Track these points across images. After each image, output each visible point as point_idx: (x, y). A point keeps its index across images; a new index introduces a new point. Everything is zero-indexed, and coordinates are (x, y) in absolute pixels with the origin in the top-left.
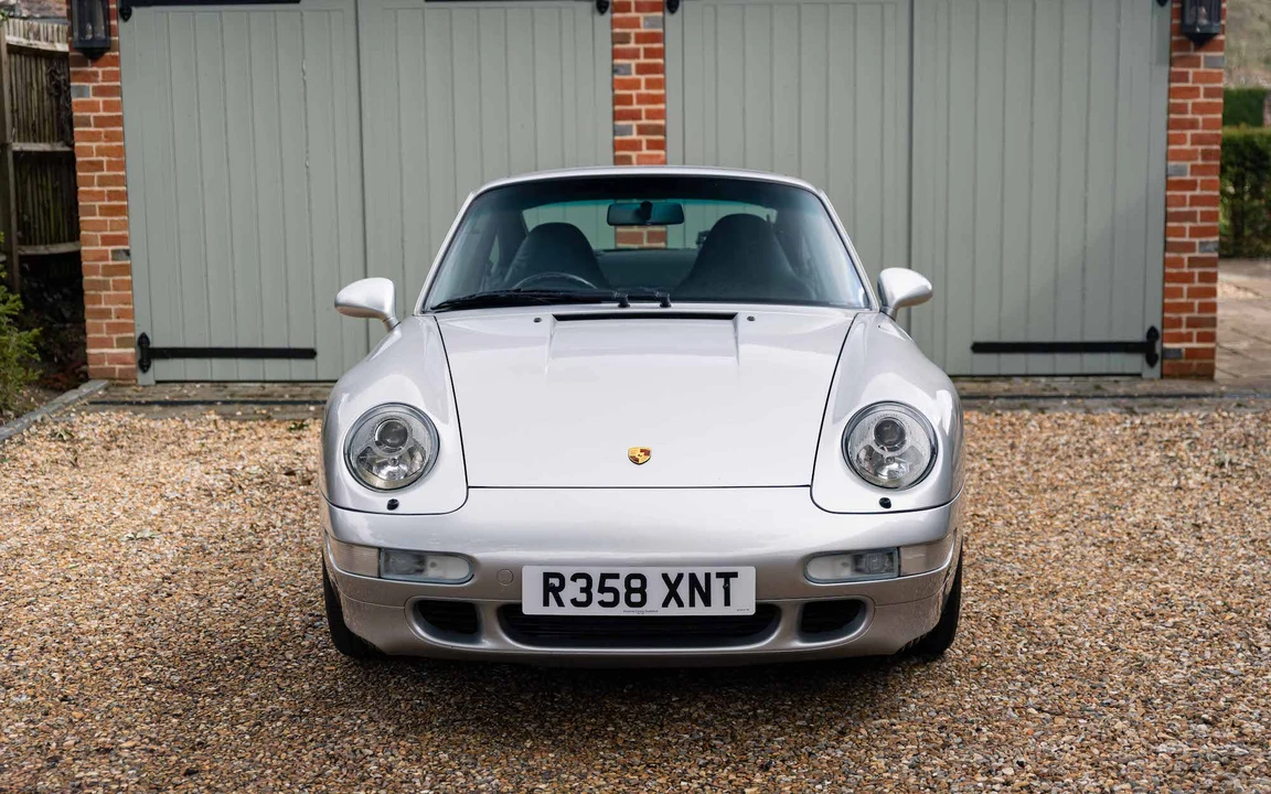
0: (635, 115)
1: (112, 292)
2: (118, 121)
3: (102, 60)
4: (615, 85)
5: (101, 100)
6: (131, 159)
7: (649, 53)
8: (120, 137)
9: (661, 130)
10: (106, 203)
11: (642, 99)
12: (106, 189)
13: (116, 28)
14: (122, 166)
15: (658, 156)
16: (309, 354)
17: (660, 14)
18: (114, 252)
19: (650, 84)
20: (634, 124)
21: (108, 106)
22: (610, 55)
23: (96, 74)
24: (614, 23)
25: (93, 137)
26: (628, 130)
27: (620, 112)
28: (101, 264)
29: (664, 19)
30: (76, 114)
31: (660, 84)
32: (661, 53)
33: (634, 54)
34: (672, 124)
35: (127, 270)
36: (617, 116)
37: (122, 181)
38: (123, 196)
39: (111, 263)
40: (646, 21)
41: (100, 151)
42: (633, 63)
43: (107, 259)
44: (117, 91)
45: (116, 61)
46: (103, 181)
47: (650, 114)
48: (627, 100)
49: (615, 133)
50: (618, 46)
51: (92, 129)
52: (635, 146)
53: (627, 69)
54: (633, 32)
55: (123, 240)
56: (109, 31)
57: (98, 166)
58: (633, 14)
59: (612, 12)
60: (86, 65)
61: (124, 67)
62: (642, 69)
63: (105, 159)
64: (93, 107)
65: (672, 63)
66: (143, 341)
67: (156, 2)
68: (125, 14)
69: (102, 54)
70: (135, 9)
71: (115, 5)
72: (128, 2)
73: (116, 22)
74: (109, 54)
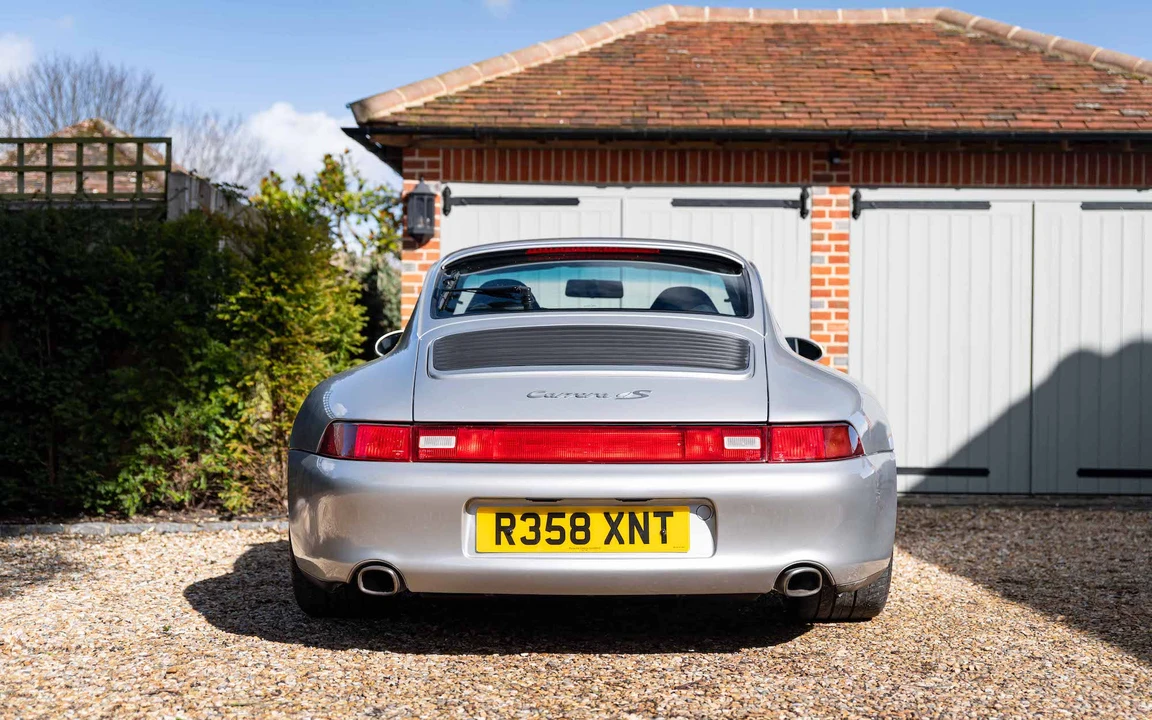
0: (827, 294)
3: (427, 245)
4: (813, 270)
5: (423, 273)
7: (839, 248)
9: (845, 305)
11: (833, 282)
13: (439, 221)
15: (843, 325)
17: (846, 220)
19: (839, 271)
20: (826, 300)
22: (809, 249)
23: (421, 255)
24: (813, 226)
26: (820, 305)
27: (816, 291)
29: (849, 225)
30: (404, 283)
31: (845, 271)
32: (846, 248)
33: (827, 249)
34: (853, 299)
36: (813, 294)
40: (838, 225)
42: (826, 255)
45: (437, 245)
47: (838, 293)
48: (821, 282)
49: (811, 307)
50: (816, 243)
52: (826, 316)
53: (822, 259)
54: (826, 232)
56: (432, 223)
58: (827, 219)
59: (812, 217)
60: (413, 248)
62: (833, 260)
64: (417, 278)
65: (854, 255)
67: (470, 203)
68: (446, 211)
69: (427, 241)
70: (453, 208)
71: (439, 204)
72: (449, 202)
73: (439, 217)
74: (433, 240)
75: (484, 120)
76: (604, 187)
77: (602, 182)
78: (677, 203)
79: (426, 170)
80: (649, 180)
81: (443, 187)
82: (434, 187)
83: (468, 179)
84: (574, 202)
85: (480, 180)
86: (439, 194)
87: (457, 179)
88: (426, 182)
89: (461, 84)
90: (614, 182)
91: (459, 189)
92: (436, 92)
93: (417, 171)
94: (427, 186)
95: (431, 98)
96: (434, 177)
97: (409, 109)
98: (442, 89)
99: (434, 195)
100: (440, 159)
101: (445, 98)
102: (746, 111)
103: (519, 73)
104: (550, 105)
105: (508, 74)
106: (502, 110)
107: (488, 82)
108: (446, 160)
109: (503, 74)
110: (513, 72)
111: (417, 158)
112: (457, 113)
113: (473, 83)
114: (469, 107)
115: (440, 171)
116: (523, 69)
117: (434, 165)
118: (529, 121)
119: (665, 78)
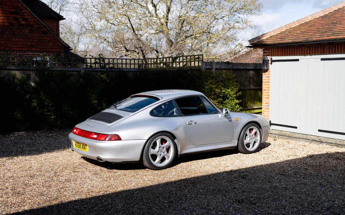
1: (266, 112)
2: (269, 82)
3: (268, 72)
5: (267, 78)
8: (269, 85)
10: (266, 97)
12: (266, 94)
14: (269, 90)
16: (296, 128)
18: (267, 105)
21: (268, 80)
23: (266, 74)
25: (265, 85)
28: (265, 107)
30: (263, 81)
35: (268, 109)
37: (269, 93)
38: (269, 95)
39: (266, 107)
43: (265, 106)
44: (269, 77)
46: (266, 93)
51: (265, 83)
55: (268, 103)
56: (268, 67)
57: (265, 90)
60: (265, 72)
61: (270, 73)
63: (267, 89)
64: (265, 79)
66: (270, 121)
67: (276, 62)
68: (271, 64)
70: (273, 63)
71: (270, 62)
72: (273, 61)
73: (270, 65)
74: (269, 70)
75: (274, 42)
76: (305, 56)
77: (304, 54)
78: (322, 59)
79: (267, 54)
80: (315, 54)
81: (271, 57)
82: (269, 58)
83: (276, 56)
84: (298, 60)
85: (278, 56)
86: (270, 59)
87: (273, 56)
88: (267, 57)
89: (278, 32)
90: (307, 55)
91: (274, 58)
92: (270, 34)
93: (265, 54)
94: (267, 58)
95: (269, 36)
96: (269, 55)
97: (261, 40)
98: (272, 34)
99: (269, 60)
101: (272, 36)
102: (337, 33)
103: (297, 26)
104: (293, 36)
105: (294, 26)
106: (280, 39)
107: (286, 30)
108: (271, 52)
109: (292, 27)
110: (295, 26)
111: (265, 51)
112: (271, 40)
113: (282, 31)
114: (275, 38)
115: (270, 54)
116: (299, 25)
117: (269, 53)
118: (283, 41)
119: (330, 23)
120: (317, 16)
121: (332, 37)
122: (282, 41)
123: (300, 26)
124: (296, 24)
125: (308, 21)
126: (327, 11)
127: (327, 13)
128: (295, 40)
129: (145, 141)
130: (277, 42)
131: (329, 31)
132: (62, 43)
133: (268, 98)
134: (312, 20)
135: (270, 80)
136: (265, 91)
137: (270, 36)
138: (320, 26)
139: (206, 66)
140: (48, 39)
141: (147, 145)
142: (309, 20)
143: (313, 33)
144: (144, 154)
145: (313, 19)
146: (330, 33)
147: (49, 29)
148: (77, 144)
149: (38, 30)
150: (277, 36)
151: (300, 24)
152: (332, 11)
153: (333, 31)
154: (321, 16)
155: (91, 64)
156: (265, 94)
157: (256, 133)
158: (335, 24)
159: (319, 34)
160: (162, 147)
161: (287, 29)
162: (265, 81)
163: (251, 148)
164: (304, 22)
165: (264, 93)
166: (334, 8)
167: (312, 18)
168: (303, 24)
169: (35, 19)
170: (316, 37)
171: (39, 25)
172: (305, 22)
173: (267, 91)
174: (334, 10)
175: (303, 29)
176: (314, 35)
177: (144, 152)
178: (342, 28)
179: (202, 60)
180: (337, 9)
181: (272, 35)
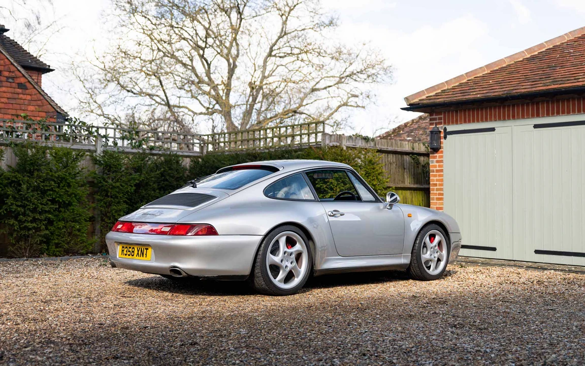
2: (442, 171)
3: (439, 152)
5: (437, 164)
6: (445, 183)
8: (442, 176)
10: (438, 197)
12: (438, 192)
13: (443, 142)
14: (442, 185)
16: (494, 249)
21: (440, 166)
23: (436, 156)
25: (435, 176)
30: (431, 169)
37: (442, 190)
38: (442, 194)
41: (437, 180)
44: (442, 161)
45: (442, 152)
46: (437, 190)
51: (435, 173)
55: (441, 208)
56: (440, 143)
57: (436, 185)
60: (434, 154)
61: (444, 154)
63: (438, 183)
64: (435, 166)
67: (454, 134)
68: (445, 138)
69: (438, 150)
70: (448, 136)
71: (442, 135)
72: (447, 133)
73: (443, 140)
74: (441, 150)
75: (450, 99)
76: (505, 121)
77: (504, 118)
78: (536, 126)
79: (437, 121)
80: (523, 117)
81: (444, 127)
82: (441, 127)
83: (453, 123)
84: (493, 129)
85: (457, 123)
86: (442, 131)
87: (449, 124)
89: (455, 83)
90: (509, 118)
91: (450, 128)
92: (442, 88)
93: (434, 122)
94: (438, 127)
95: (440, 91)
96: (440, 123)
97: (427, 97)
98: (445, 86)
99: (440, 132)
100: (442, 116)
101: (445, 90)
102: (561, 81)
103: (486, 74)
104: (482, 88)
105: (481, 75)
106: (461, 93)
107: (469, 80)
108: (445, 116)
109: (478, 75)
110: (484, 73)
111: (434, 117)
112: (443, 97)
113: (462, 82)
114: (450, 93)
115: (443, 121)
116: (489, 72)
117: (440, 119)
118: (467, 97)
119: (545, 67)
120: (519, 58)
121: (553, 87)
122: (465, 97)
123: (493, 73)
124: (485, 71)
125: (504, 65)
126: (536, 49)
127: (536, 53)
128: (488, 94)
129: (260, 238)
130: (455, 98)
131: (545, 78)
132: (54, 108)
133: (441, 199)
134: (512, 64)
135: (444, 166)
136: (435, 187)
137: (442, 90)
138: (527, 72)
139: (331, 142)
140: (29, 97)
141: (263, 245)
142: (507, 64)
143: (518, 82)
144: (258, 264)
145: (513, 62)
146: (548, 81)
147: (30, 80)
148: (125, 250)
149: (10, 80)
150: (453, 90)
151: (492, 70)
152: (544, 50)
153: (553, 78)
154: (525, 57)
155: (115, 139)
156: (435, 192)
157: (440, 244)
158: (554, 68)
159: (528, 84)
160: (288, 253)
161: (470, 78)
162: (435, 169)
163: (433, 270)
164: (498, 68)
165: (433, 190)
166: (546, 45)
167: (511, 62)
168: (497, 70)
169: (6, 60)
170: (523, 87)
171: (13, 72)
172: (500, 67)
173: (438, 187)
174: (546, 48)
175: (499, 77)
176: (520, 85)
177: (258, 260)
178: (568, 73)
179: (323, 131)
180: (551, 47)
181: (445, 88)
